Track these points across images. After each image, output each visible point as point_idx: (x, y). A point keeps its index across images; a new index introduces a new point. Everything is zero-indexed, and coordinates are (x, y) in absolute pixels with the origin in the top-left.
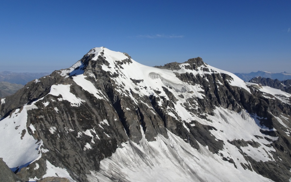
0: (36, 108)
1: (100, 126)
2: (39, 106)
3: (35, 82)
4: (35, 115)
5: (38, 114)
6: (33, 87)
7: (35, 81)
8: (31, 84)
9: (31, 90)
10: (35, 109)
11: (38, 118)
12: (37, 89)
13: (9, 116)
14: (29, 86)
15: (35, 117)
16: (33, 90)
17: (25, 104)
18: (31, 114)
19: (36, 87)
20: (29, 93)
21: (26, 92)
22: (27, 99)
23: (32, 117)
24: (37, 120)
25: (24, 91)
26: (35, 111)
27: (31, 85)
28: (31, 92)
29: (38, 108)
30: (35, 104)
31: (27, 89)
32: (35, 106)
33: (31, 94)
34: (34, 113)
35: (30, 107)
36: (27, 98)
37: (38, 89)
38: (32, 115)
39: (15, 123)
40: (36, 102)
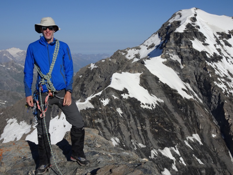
0: (92, 106)
1: (187, 144)
2: (96, 105)
3: (91, 68)
4: (90, 117)
5: (94, 117)
6: (88, 76)
7: (90, 66)
8: (85, 70)
9: (85, 79)
10: (90, 108)
11: (94, 122)
12: (92, 78)
13: (58, 117)
14: (82, 73)
15: (91, 120)
16: (87, 80)
17: (78, 100)
18: (85, 115)
19: (92, 75)
20: (83, 85)
21: (78, 82)
22: (80, 93)
23: (87, 119)
24: (92, 125)
25: (76, 81)
26: (90, 112)
27: (86, 72)
28: (85, 82)
29: (94, 108)
30: (90, 101)
31: (79, 78)
32: (90, 103)
33: (85, 86)
34: (89, 114)
35: (83, 105)
36: (79, 91)
37: (94, 78)
38: (87, 117)
39: (65, 126)
40: (92, 99)
